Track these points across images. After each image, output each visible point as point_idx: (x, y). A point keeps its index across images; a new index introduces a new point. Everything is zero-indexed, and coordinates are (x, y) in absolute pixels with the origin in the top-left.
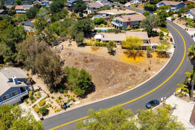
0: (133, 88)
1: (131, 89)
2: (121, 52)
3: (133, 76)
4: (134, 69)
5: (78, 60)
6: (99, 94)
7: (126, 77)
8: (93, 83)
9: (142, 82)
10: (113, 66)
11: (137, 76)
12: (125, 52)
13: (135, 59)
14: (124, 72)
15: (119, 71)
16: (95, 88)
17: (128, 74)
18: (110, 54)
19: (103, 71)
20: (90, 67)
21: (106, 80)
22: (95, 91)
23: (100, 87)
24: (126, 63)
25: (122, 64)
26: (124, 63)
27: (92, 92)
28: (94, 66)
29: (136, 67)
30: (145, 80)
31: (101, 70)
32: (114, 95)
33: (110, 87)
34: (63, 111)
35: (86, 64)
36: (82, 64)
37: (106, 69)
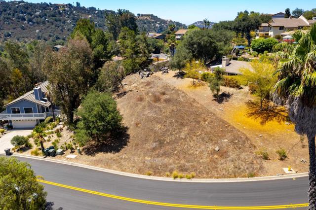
0: (184, 180)
1: (178, 180)
2: (241, 100)
3: (216, 156)
4: (237, 141)
5: (150, 94)
6: (114, 160)
7: (201, 153)
8: (129, 138)
9: (224, 177)
10: (196, 121)
11: (228, 159)
12: (252, 103)
13: (262, 123)
14: (207, 139)
15: (199, 133)
16: (123, 148)
17: (211, 148)
18: (214, 100)
19: (168, 124)
20: (154, 110)
21: (156, 142)
22: (118, 151)
23: (133, 149)
24: (231, 124)
25: (221, 123)
26: (227, 123)
27: (111, 152)
28: (161, 111)
29: (247, 138)
30: (235, 177)
31: (165, 122)
32: (134, 173)
33: (150, 158)
34: (41, 158)
35: (153, 103)
36: (146, 102)
37: (176, 121)
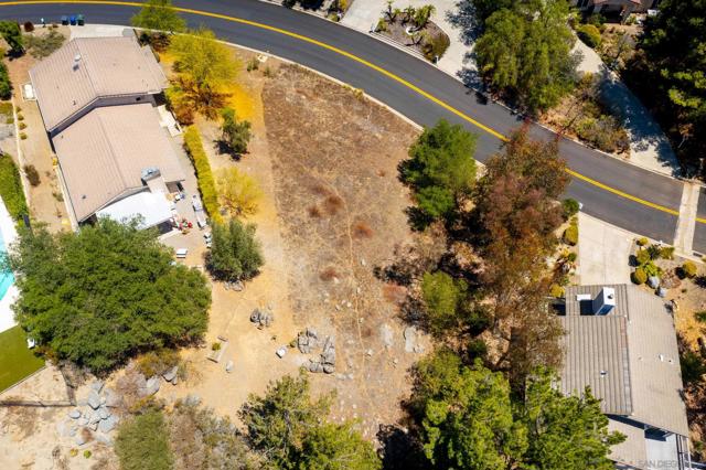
7: (320, 107)
12: (207, 116)
13: (229, 95)
15: (307, 124)
24: (262, 111)
26: (265, 115)
36: (354, 214)
37: (324, 152)
